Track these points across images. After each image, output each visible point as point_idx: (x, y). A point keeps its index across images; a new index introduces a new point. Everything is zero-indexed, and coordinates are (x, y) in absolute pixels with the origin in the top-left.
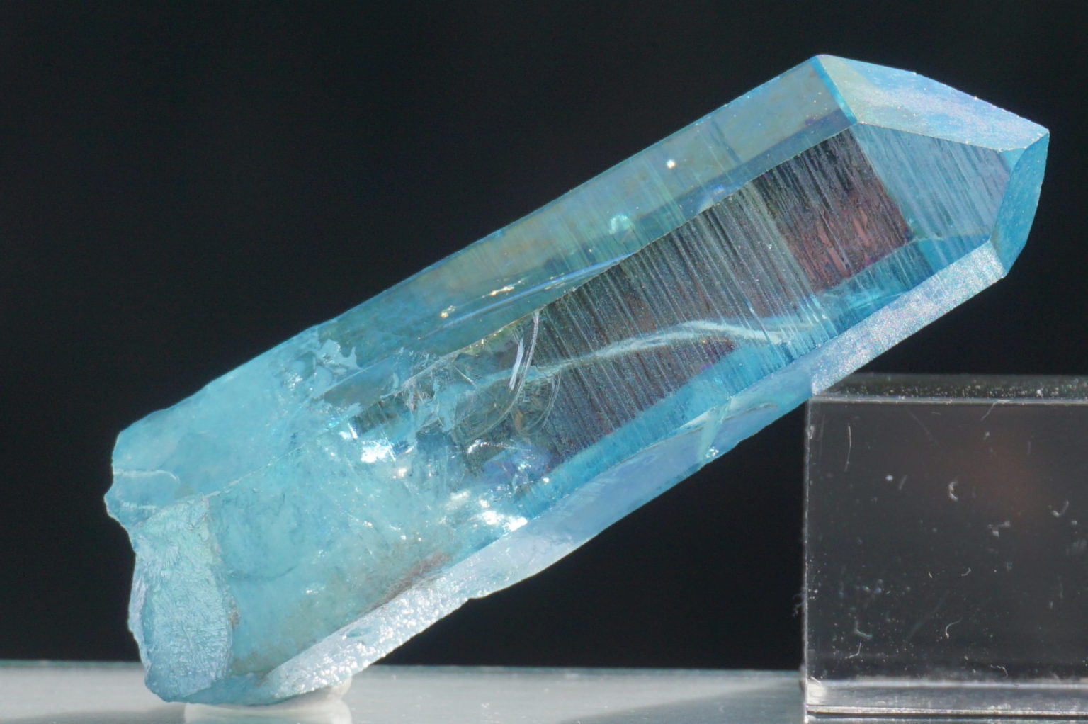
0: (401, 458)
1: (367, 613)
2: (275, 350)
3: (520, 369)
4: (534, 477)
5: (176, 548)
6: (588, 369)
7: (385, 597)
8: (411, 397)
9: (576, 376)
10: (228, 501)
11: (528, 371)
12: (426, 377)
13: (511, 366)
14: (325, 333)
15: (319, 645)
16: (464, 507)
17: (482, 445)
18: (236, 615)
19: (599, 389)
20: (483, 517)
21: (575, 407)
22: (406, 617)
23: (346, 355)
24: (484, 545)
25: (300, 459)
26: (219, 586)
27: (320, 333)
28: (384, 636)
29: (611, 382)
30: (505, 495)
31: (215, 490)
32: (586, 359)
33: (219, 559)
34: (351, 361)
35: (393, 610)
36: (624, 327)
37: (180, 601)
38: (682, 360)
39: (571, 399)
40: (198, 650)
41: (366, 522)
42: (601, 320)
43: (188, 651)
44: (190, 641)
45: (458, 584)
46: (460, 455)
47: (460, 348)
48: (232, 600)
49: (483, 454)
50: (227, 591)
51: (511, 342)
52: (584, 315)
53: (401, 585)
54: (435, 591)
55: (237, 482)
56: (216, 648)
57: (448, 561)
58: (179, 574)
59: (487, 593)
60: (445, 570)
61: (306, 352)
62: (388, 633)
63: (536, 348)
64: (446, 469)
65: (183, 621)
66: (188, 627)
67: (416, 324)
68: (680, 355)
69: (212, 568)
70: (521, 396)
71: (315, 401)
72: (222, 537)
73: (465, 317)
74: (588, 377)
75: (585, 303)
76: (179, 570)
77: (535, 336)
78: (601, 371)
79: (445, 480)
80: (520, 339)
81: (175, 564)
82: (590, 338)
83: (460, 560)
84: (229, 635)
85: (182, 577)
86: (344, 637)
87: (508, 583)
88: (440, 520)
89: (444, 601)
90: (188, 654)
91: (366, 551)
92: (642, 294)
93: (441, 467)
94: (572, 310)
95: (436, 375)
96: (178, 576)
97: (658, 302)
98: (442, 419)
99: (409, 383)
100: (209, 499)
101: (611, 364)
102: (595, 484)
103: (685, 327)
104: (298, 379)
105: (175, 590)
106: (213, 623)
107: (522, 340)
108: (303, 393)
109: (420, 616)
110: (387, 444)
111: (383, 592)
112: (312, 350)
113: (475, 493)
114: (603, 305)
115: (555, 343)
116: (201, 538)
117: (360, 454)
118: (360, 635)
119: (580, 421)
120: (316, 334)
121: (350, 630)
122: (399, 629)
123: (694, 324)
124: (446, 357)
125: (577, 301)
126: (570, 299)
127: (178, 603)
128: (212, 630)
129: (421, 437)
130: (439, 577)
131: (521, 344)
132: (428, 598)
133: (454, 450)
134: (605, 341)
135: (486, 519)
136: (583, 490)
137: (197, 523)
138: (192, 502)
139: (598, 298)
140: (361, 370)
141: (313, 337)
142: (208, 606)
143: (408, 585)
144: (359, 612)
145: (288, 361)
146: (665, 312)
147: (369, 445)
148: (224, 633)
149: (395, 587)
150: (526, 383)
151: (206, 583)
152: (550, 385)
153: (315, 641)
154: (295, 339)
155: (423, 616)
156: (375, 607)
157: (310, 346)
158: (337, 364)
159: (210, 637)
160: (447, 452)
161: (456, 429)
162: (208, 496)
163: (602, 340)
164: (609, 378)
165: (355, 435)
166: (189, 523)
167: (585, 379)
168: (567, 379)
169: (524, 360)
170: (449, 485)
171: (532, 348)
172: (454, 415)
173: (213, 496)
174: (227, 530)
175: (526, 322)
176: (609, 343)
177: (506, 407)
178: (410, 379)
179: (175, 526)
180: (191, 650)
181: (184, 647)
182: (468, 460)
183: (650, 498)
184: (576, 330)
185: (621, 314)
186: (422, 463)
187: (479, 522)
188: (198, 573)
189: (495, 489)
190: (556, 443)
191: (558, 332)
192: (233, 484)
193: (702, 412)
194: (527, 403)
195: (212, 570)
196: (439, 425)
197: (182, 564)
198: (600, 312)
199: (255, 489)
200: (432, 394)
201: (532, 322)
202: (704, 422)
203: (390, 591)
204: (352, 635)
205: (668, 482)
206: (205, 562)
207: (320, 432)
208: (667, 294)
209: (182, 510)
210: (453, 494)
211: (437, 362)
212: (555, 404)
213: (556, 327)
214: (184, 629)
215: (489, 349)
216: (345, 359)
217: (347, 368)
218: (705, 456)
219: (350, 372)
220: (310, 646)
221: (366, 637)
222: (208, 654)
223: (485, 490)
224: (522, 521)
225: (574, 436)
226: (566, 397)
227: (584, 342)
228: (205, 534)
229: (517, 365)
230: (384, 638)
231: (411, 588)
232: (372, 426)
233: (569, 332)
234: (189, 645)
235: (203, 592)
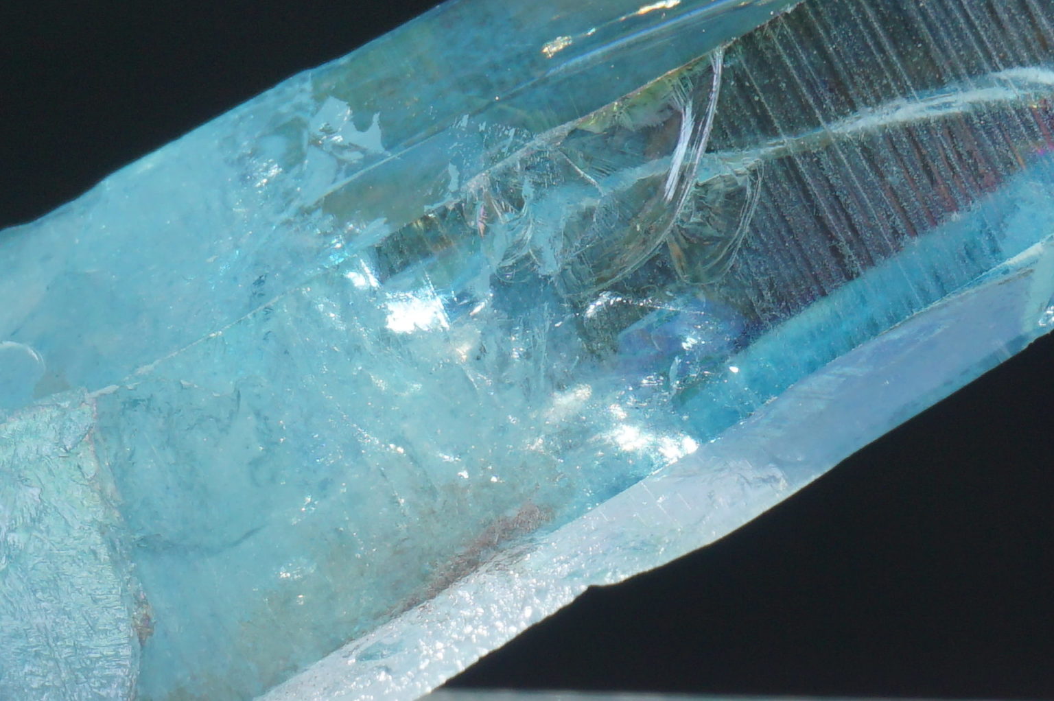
0: (460, 324)
1: (393, 616)
2: (232, 115)
3: (687, 156)
4: (713, 362)
5: (36, 491)
6: (815, 159)
7: (427, 588)
8: (480, 210)
9: (791, 173)
10: (135, 403)
11: (701, 163)
12: (508, 173)
13: (670, 149)
14: (325, 85)
15: (304, 676)
16: (577, 418)
17: (612, 302)
18: (147, 619)
19: (837, 198)
20: (613, 438)
21: (790, 231)
22: (469, 620)
23: (362, 126)
24: (615, 490)
25: (271, 325)
26: (116, 563)
27: (316, 87)
28: (428, 656)
29: (857, 184)
30: (656, 396)
31: (108, 384)
32: (811, 137)
33: (117, 514)
34: (372, 139)
35: (445, 609)
36: (885, 82)
37: (43, 590)
38: (994, 143)
39: (783, 217)
40: (77, 682)
41: (392, 446)
42: (840, 67)
43: (57, 683)
44: (62, 665)
45: (566, 562)
46: (571, 321)
47: (572, 118)
48: (138, 591)
49: (616, 319)
50: (130, 573)
51: (670, 108)
52: (808, 57)
53: (458, 564)
54: (522, 573)
55: (151, 367)
56: (110, 679)
57: (548, 520)
58: (41, 540)
59: (622, 577)
60: (542, 537)
61: (288, 119)
62: (436, 652)
63: (716, 119)
64: (544, 348)
65: (49, 627)
66: (57, 639)
67: (495, 67)
68: (990, 133)
69: (102, 530)
70: (687, 211)
71: (305, 212)
72: (122, 471)
73: (588, 56)
74: (813, 175)
75: (810, 35)
76: (41, 532)
77: (714, 96)
78: (838, 162)
79: (542, 367)
80: (686, 102)
81: (33, 520)
82: (819, 102)
83: (570, 518)
84: (134, 655)
85: (48, 546)
86: (352, 661)
87: (663, 557)
88: (532, 443)
89: (541, 593)
90: (58, 688)
91: (394, 501)
92: (919, 18)
93: (535, 342)
94: (785, 49)
95: (527, 169)
96: (39, 544)
97: (949, 34)
98: (538, 253)
99: (476, 183)
100: (97, 399)
101: (858, 150)
102: (826, 377)
103: (999, 80)
104: (274, 171)
105: (33, 569)
106: (105, 631)
107: (690, 103)
108: (282, 195)
109: (496, 619)
110: (434, 297)
111: (424, 577)
112: (300, 114)
113: (599, 392)
114: (844, 39)
115: (753, 109)
116: (83, 474)
117: (383, 314)
118: (382, 656)
119: (799, 259)
120: (308, 86)
121: (362, 648)
122: (457, 643)
123: (1017, 72)
124: (547, 135)
125: (795, 30)
126: (782, 26)
127: (39, 595)
128: (102, 646)
129: (498, 283)
130: (532, 550)
131: (689, 111)
132: (511, 587)
133: (561, 311)
134: (848, 106)
135: (620, 440)
136: (804, 388)
137: (75, 445)
138: (66, 404)
139: (836, 26)
140: (390, 156)
141: (302, 91)
142: (95, 601)
143: (473, 564)
144: (378, 615)
145: (256, 135)
146: (962, 53)
147: (399, 299)
148: (126, 652)
149: (448, 568)
150: (697, 185)
151: (92, 556)
152: (742, 191)
153: (295, 669)
154: (270, 97)
155: (501, 619)
156: (410, 606)
157: (300, 108)
158: (346, 143)
159: (98, 659)
160: (546, 314)
161: (564, 270)
162: (95, 394)
163: (842, 104)
164: (853, 176)
165: (374, 282)
166: (60, 443)
167: (808, 179)
168: (774, 177)
169: (693, 141)
170: (550, 377)
171: (710, 121)
172: (559, 245)
173: (102, 395)
174: (130, 458)
175: (698, 69)
176: (854, 109)
177: (659, 231)
178: (478, 177)
179: (34, 449)
180: (64, 684)
181: (50, 677)
182: (584, 329)
183: (932, 401)
184: (792, 85)
185: (879, 58)
186: (500, 334)
187: (605, 448)
188: (75, 539)
189: (637, 386)
190: (754, 298)
191: (758, 89)
192: (143, 370)
193: (1032, 244)
194: (699, 224)
195: (103, 534)
196: (533, 264)
197: (48, 520)
198: (837, 52)
199: (183, 382)
200: (519, 205)
201: (710, 70)
202: (1034, 261)
203: (437, 577)
204: (366, 656)
205: (966, 372)
206: (88, 518)
207: (310, 273)
208: (967, 17)
209: (46, 419)
210: (556, 394)
211: (528, 144)
212: (751, 225)
213: (755, 80)
214: (51, 641)
215: (627, 121)
216: (361, 134)
217: (363, 151)
218: (1036, 323)
219: (369, 159)
220: (284, 679)
221: (394, 660)
222: (96, 690)
223: (617, 386)
224: (690, 445)
225: (786, 286)
226: (772, 212)
227: (805, 108)
228: (90, 466)
229: (681, 149)
230: (427, 661)
231: (476, 570)
232: (405, 265)
233: (779, 89)
234: (58, 675)
235: (85, 574)
